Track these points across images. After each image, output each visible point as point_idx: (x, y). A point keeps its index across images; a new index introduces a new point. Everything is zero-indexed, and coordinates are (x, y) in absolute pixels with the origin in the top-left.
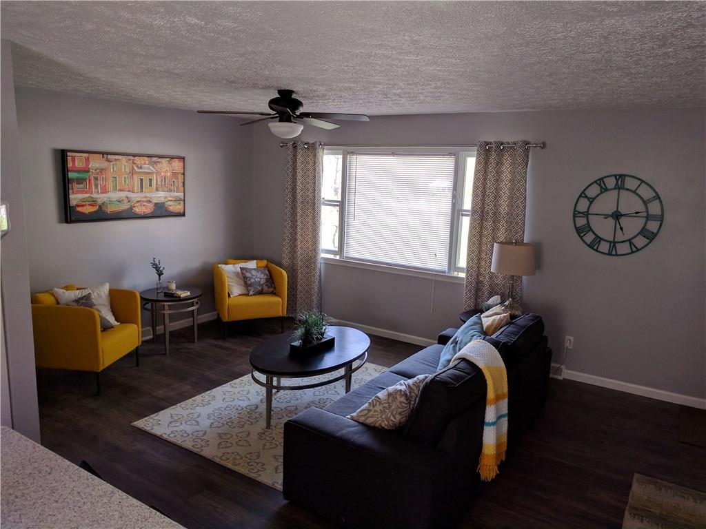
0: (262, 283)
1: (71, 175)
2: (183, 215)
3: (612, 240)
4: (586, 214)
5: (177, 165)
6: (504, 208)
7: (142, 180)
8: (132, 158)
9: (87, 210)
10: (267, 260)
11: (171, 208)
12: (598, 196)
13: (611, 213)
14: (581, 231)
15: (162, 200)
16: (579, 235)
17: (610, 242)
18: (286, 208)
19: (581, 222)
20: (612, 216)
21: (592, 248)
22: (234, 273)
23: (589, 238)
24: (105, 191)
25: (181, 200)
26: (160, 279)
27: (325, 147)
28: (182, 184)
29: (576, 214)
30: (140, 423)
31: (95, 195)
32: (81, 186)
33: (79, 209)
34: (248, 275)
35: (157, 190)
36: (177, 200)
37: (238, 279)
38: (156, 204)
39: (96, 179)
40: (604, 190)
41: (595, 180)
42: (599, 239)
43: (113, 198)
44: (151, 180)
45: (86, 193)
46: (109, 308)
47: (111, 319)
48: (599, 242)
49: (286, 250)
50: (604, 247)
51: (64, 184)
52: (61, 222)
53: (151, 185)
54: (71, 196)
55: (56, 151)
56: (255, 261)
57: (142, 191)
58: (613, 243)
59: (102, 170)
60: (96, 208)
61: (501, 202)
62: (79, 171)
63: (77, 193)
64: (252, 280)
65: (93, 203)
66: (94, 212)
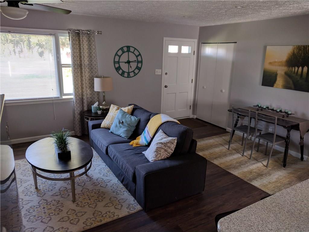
4: (119, 62)
12: (121, 55)
16: (117, 71)
19: (117, 65)
20: (127, 62)
21: (122, 76)
23: (120, 72)
29: (115, 62)
40: (123, 52)
41: (120, 48)
48: (124, 73)
50: (126, 75)
58: (129, 73)
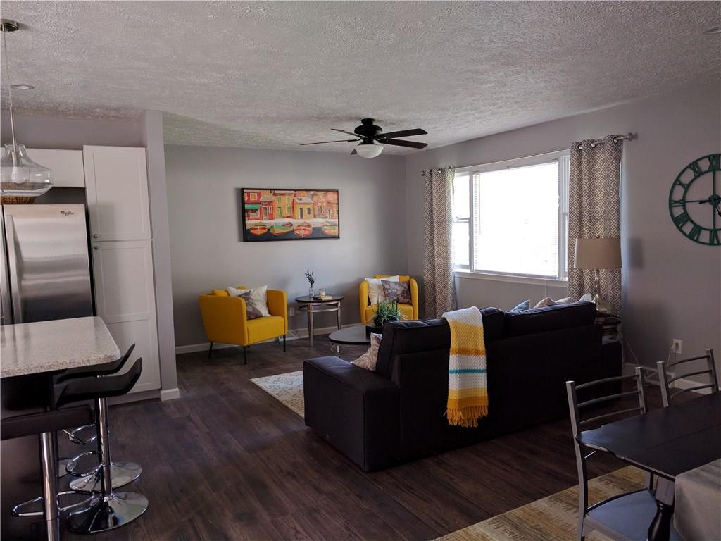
0: (398, 293)
1: (247, 206)
2: (338, 237)
3: (712, 228)
4: (683, 203)
5: (331, 197)
6: (600, 206)
7: (301, 209)
8: (293, 192)
9: (259, 232)
10: (409, 275)
11: (327, 231)
12: (692, 181)
13: (707, 198)
14: (679, 221)
15: (319, 225)
16: (677, 226)
17: (711, 231)
18: (426, 228)
19: (678, 211)
20: (709, 201)
21: (693, 239)
22: (377, 285)
23: (688, 228)
24: (272, 217)
25: (336, 225)
26: (312, 287)
27: (456, 170)
28: (336, 213)
29: (672, 204)
30: (255, 380)
31: (264, 221)
32: (254, 214)
33: (252, 231)
34: (387, 286)
35: (315, 217)
36: (332, 225)
37: (380, 291)
38: (314, 228)
39: (266, 209)
40: (699, 174)
41: (688, 164)
42: (697, 229)
43: (278, 223)
44: (309, 209)
45: (258, 219)
46: (265, 303)
47: (264, 311)
48: (700, 231)
49: (427, 266)
50: (705, 236)
51: (243, 213)
52: (240, 241)
53: (309, 213)
54: (247, 222)
55: (237, 189)
56: (398, 276)
57: (302, 218)
58: (714, 232)
59: (270, 203)
60: (265, 231)
61: (598, 200)
62: (253, 203)
63: (251, 219)
64: (390, 291)
65: (263, 227)
66: (265, 233)
